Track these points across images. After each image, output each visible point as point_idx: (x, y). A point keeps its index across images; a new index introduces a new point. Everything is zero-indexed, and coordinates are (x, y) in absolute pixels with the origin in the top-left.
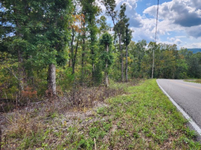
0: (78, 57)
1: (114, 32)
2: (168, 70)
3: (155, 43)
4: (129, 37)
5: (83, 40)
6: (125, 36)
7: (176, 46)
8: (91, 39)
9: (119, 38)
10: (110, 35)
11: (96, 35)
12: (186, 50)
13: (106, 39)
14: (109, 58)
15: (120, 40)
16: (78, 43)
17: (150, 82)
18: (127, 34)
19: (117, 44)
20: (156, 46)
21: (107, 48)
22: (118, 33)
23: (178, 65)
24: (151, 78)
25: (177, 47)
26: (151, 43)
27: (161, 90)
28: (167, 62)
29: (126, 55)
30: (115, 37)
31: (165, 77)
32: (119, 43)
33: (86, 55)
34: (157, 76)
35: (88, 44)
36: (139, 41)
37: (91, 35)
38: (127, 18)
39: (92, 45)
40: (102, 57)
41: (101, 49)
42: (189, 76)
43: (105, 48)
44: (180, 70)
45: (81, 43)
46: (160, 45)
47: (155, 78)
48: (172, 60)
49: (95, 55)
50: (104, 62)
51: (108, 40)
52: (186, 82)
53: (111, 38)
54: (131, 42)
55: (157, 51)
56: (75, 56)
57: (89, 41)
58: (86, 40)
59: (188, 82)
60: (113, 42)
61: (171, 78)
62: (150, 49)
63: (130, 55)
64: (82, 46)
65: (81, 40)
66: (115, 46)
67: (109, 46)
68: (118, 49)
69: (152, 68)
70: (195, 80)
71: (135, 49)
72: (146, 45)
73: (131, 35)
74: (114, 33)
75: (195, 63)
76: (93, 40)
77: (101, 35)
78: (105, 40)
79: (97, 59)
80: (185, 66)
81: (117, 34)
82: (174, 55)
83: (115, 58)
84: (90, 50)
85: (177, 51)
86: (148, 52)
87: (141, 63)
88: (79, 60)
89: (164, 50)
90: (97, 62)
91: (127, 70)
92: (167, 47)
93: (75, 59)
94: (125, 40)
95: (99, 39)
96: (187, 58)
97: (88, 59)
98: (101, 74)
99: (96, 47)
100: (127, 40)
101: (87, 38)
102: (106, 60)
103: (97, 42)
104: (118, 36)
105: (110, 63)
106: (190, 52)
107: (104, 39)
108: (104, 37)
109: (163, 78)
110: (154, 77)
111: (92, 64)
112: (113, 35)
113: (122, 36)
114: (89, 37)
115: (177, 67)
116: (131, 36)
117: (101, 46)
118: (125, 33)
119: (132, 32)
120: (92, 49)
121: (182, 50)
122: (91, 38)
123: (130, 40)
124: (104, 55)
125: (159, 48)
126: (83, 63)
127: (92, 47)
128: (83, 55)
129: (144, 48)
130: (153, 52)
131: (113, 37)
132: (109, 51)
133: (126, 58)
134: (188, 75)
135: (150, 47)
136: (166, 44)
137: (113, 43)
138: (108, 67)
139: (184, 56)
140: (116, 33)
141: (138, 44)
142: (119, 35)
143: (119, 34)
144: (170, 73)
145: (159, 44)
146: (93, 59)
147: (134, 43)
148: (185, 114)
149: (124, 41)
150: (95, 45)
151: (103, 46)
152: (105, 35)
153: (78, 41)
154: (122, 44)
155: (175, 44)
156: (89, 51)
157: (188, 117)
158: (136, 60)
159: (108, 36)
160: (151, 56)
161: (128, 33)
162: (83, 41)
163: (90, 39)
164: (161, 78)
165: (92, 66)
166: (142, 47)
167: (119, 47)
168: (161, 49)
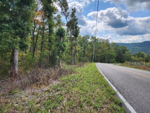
0: (38, 45)
1: (67, 27)
2: (103, 57)
3: (95, 37)
4: (78, 32)
5: (43, 31)
6: (75, 31)
7: (108, 40)
8: (50, 31)
9: (71, 32)
10: (63, 29)
11: (53, 29)
12: (115, 44)
13: (61, 32)
14: (63, 47)
15: (71, 34)
16: (38, 33)
17: (91, 65)
20: (96, 40)
21: (62, 39)
22: (70, 28)
23: (110, 54)
24: (92, 62)
25: (109, 41)
26: (92, 37)
27: (99, 71)
28: (103, 51)
29: (75, 45)
30: (68, 31)
32: (70, 36)
33: (45, 43)
34: (96, 61)
35: (47, 34)
37: (49, 28)
38: (76, 18)
39: (50, 36)
40: (57, 45)
41: (56, 39)
42: (116, 61)
43: (60, 39)
44: (111, 57)
45: (40, 34)
46: (99, 39)
48: (106, 50)
49: (52, 43)
50: (59, 49)
52: (114, 65)
53: (64, 31)
54: (79, 36)
55: (96, 43)
56: (36, 44)
57: (48, 32)
58: (45, 32)
60: (66, 34)
61: (105, 62)
62: (92, 42)
63: (78, 45)
64: (41, 36)
65: (41, 31)
66: (68, 38)
67: (62, 37)
68: (69, 40)
69: (93, 55)
70: (120, 64)
71: (81, 41)
73: (79, 30)
74: (67, 28)
75: (120, 53)
76: (51, 32)
77: (57, 29)
78: (60, 32)
79: (53, 46)
80: (114, 54)
81: (69, 29)
82: (107, 47)
83: (67, 46)
85: (109, 44)
86: (90, 43)
87: (85, 51)
88: (39, 46)
89: (101, 43)
90: (54, 49)
91: (76, 56)
92: (103, 41)
93: (35, 46)
94: (75, 34)
95: (56, 31)
96: (115, 49)
97: (46, 46)
98: (56, 58)
99: (53, 37)
102: (60, 48)
103: (54, 33)
104: (70, 31)
105: (63, 50)
106: (117, 45)
107: (59, 32)
108: (59, 30)
109: (100, 62)
110: (94, 62)
111: (50, 50)
112: (66, 29)
113: (73, 31)
114: (47, 29)
116: (79, 31)
117: (57, 37)
118: (75, 29)
119: (79, 28)
120: (49, 38)
121: (112, 43)
122: (49, 30)
123: (78, 34)
124: (59, 44)
125: (98, 41)
126: (41, 49)
127: (50, 37)
128: (42, 43)
129: (88, 41)
130: (93, 44)
131: (66, 31)
132: (63, 41)
133: (75, 47)
134: (116, 60)
135: (92, 40)
136: (102, 39)
137: (66, 36)
138: (62, 53)
139: (113, 47)
140: (68, 29)
141: (84, 37)
142: (71, 30)
143: (71, 29)
144: (104, 59)
145: (97, 39)
146: (50, 47)
147: (81, 36)
148: (114, 88)
150: (52, 36)
151: (58, 37)
152: (60, 29)
153: (39, 32)
154: (73, 36)
155: (108, 39)
156: (48, 40)
158: (82, 49)
159: (62, 30)
160: (92, 46)
161: (77, 29)
162: (42, 32)
163: (49, 31)
164: (98, 62)
165: (50, 51)
167: (70, 39)
168: (99, 42)
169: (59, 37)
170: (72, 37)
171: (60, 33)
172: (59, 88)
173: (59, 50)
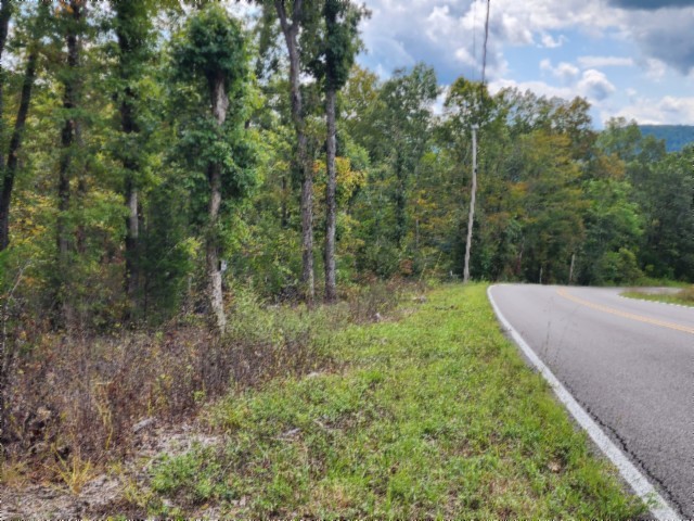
0: (33, 149)
1: (260, 7)
2: (546, 236)
3: (482, 87)
4: (346, 45)
5: (71, 42)
6: (322, 36)
7: (587, 107)
8: (123, 42)
9: (290, 43)
10: (232, 22)
11: (154, 22)
12: (635, 132)
13: (214, 47)
14: (230, 161)
15: (291, 58)
16: (33, 58)
17: (453, 301)
18: (332, 29)
19: (276, 80)
20: (487, 103)
21: (220, 103)
22: (282, 15)
23: (602, 213)
24: (462, 277)
25: (589, 113)
26: (461, 87)
27: (511, 343)
28: (545, 192)
29: (325, 148)
30: (267, 41)
31: (533, 273)
32: (285, 77)
33: (86, 136)
34: (490, 270)
35: (102, 68)
36: (397, 71)
37: (121, 17)
39: (125, 76)
40: (188, 153)
41: (179, 104)
42: (650, 267)
43: (205, 100)
44: (606, 233)
45: (53, 62)
46: (509, 98)
47: (479, 280)
48: (567, 185)
49: (147, 136)
50: (198, 181)
51: (223, 55)
52: (634, 301)
53: (240, 42)
54: (352, 75)
55: (492, 131)
56: (15, 143)
57: (108, 48)
58: (87, 46)
59: (643, 300)
60: (251, 64)
61: (563, 280)
62: (456, 119)
63: (350, 145)
64: (60, 79)
65: (57, 44)
66: (267, 91)
67: (227, 90)
68: (280, 108)
69: (464, 225)
70: (675, 289)
71: (374, 117)
72: (433, 96)
73: (354, 31)
74: (261, 15)
75: (677, 202)
76: (132, 44)
77: (182, 20)
78: (204, 49)
79: (157, 159)
80: (633, 216)
81: (278, 22)
82: (576, 157)
83: (265, 157)
84: (109, 107)
85: (592, 136)
86: (444, 134)
87: (407, 194)
88: (40, 163)
89: (527, 129)
90: (159, 180)
91: (332, 232)
92: (544, 112)
93: (12, 159)
94: (322, 59)
95: (171, 44)
96: (639, 175)
97: (100, 157)
98: (181, 256)
99: (152, 86)
100: (332, 63)
101: (93, 33)
102: (211, 170)
103: (156, 60)
104: (282, 37)
105: (233, 190)
106: (652, 146)
107: (199, 44)
108: (197, 33)
109: (520, 280)
110: (476, 275)
111: (127, 188)
112: (251, 26)
113: (305, 37)
114: (105, 27)
115: (589, 220)
116: (354, 42)
117: (182, 87)
118: (323, 21)
119: (358, 16)
120: (121, 96)
121: (615, 130)
122: (119, 35)
123: (351, 62)
124: (198, 139)
125: (503, 115)
126: (63, 186)
127: (128, 92)
128: (67, 136)
129: (426, 113)
130: (470, 137)
131: (255, 41)
132: (233, 115)
133: (328, 162)
134: (643, 262)
135: (456, 110)
136: (538, 95)
137: (251, 75)
138: (223, 209)
139: (622, 163)
140: (268, 19)
141: (390, 87)
142: (289, 32)
143: (289, 22)
144: (554, 251)
145: (501, 96)
146: (130, 164)
147: (373, 78)
148: (629, 471)
149: (313, 67)
150: (146, 80)
151: (192, 88)
152: (208, 23)
153: (35, 49)
154: (307, 80)
155: (582, 97)
156: (109, 111)
157: (643, 487)
158: (382, 176)
159: (221, 32)
160: (462, 156)
161: (340, 20)
162: (66, 49)
163: (116, 39)
164: (510, 280)
165: (127, 202)
166: (415, 107)
167: (288, 102)
168: (510, 121)
169: (199, 90)
170: (302, 87)
171: (207, 55)
172: (205, 487)
173: (201, 189)
